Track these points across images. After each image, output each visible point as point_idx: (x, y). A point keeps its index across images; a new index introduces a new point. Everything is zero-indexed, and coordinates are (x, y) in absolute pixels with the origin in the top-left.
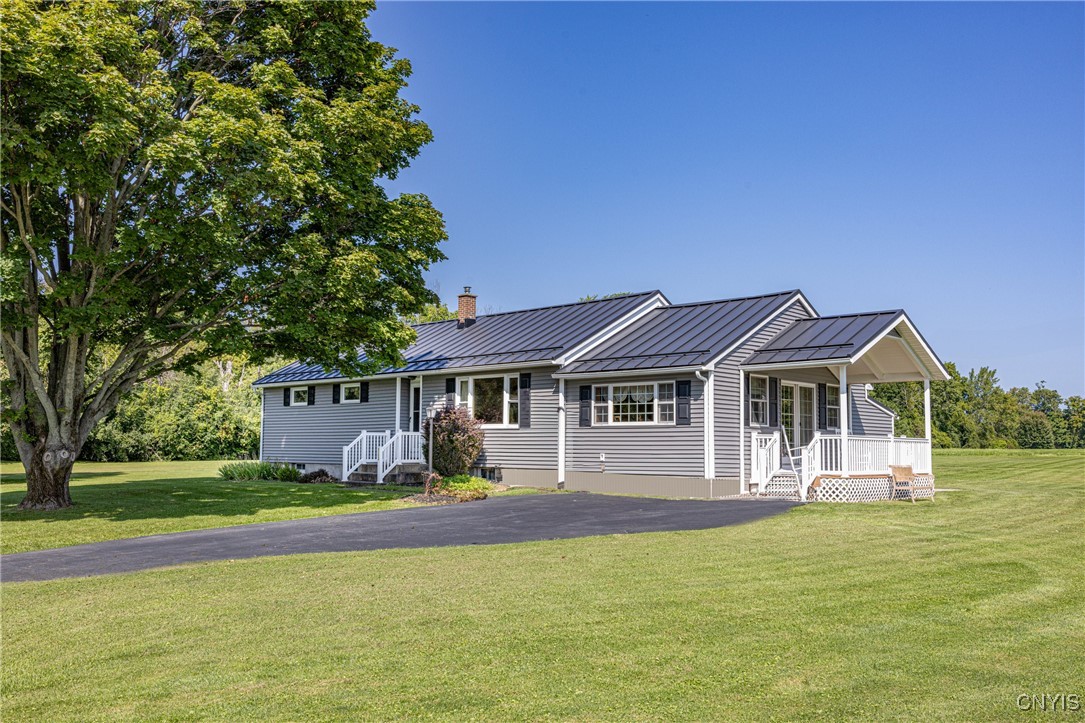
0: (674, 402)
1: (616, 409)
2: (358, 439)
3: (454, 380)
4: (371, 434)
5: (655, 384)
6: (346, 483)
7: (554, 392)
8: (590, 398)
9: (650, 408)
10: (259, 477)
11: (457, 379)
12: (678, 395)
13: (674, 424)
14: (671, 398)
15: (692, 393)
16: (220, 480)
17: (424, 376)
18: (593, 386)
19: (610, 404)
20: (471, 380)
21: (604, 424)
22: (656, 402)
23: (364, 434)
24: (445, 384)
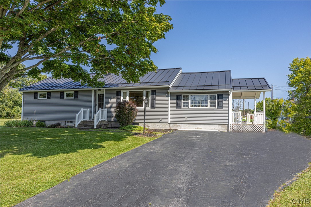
0: (216, 101)
1: (192, 103)
2: (81, 111)
3: (120, 91)
4: (84, 110)
5: (209, 95)
6: (78, 128)
7: (166, 97)
8: (181, 99)
9: (207, 103)
10: (25, 126)
11: (121, 91)
12: (218, 99)
13: (216, 108)
14: (215, 99)
15: (223, 98)
16: (5, 127)
17: (105, 90)
18: (182, 95)
19: (190, 101)
20: (128, 92)
21: (187, 108)
22: (209, 101)
23: (82, 110)
24: (116, 93)
